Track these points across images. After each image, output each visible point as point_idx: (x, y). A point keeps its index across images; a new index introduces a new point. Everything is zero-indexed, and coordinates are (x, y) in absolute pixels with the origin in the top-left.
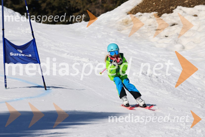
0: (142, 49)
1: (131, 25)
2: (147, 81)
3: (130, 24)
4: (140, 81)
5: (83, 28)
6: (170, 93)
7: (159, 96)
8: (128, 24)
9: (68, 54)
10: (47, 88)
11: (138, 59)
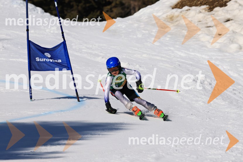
3: (176, 20)
5: (119, 26)
6: (226, 102)
8: (173, 20)
9: (103, 58)
10: (80, 100)
11: (187, 62)
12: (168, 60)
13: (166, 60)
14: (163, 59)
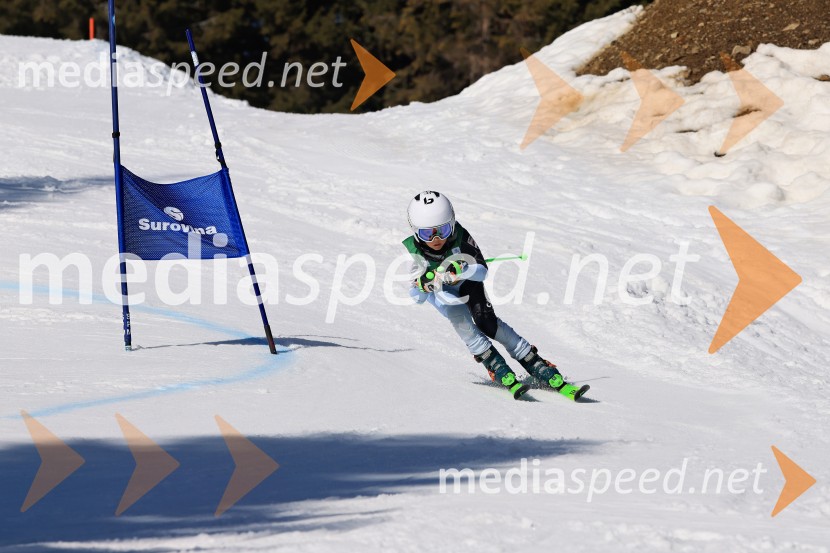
0: (628, 201)
1: (589, 113)
2: (646, 318)
3: (586, 111)
4: (621, 320)
5: (413, 125)
6: (728, 361)
7: (689, 371)
8: (578, 110)
9: (358, 222)
10: (278, 347)
11: (615, 236)
12: (556, 231)
13: (551, 229)
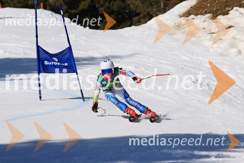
0: (194, 54)
1: (184, 28)
3: (183, 28)
5: (132, 33)
6: (220, 101)
8: (180, 27)
10: (85, 100)
11: (190, 65)
13: (170, 63)
14: (168, 62)
